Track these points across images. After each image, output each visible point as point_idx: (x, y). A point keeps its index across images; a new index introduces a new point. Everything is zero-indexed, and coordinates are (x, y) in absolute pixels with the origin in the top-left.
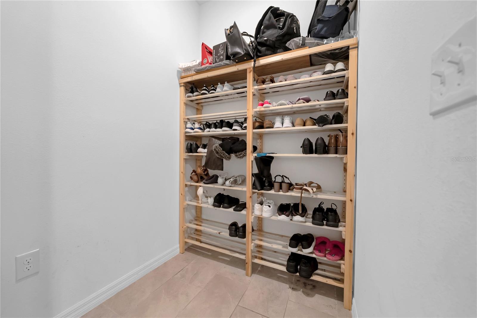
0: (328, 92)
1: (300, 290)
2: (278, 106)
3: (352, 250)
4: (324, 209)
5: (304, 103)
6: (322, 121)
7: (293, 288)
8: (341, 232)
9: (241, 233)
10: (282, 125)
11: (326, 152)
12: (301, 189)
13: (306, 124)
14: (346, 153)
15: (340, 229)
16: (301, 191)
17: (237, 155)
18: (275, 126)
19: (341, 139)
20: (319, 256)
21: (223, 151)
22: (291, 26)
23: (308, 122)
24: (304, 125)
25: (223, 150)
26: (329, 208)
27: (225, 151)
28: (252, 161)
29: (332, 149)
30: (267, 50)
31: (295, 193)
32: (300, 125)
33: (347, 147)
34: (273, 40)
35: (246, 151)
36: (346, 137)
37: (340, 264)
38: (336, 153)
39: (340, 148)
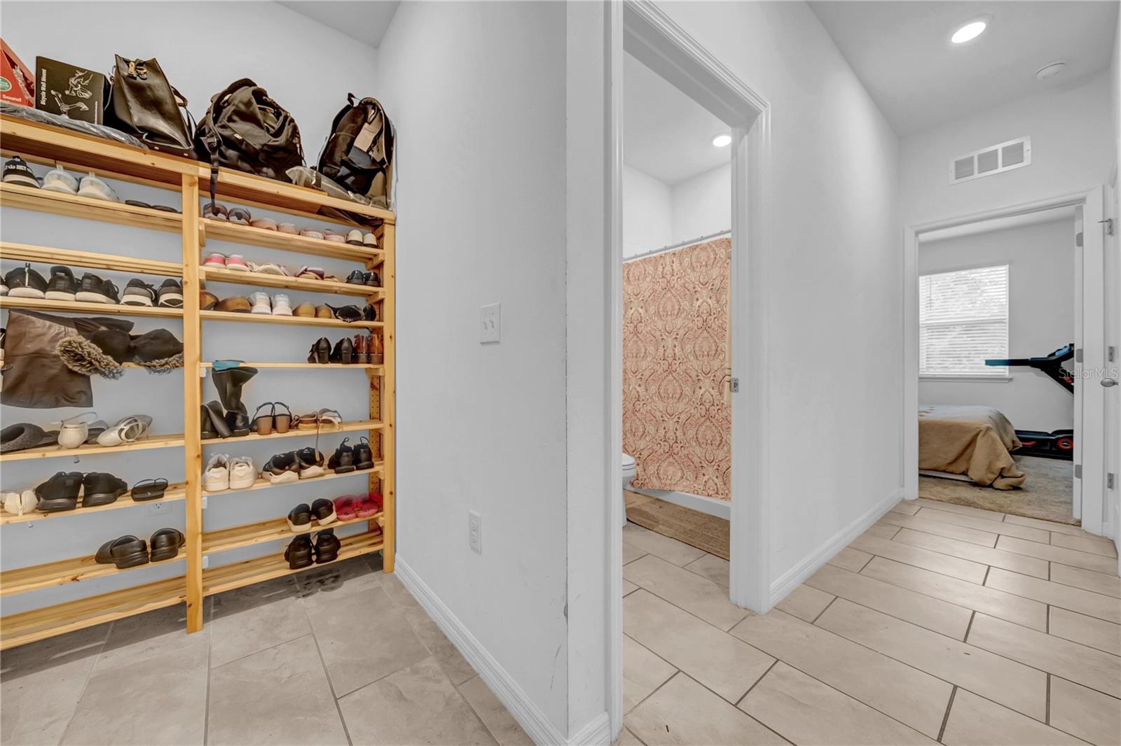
0: (354, 272)
1: (317, 591)
2: (261, 272)
3: (393, 491)
4: (351, 448)
5: (317, 279)
6: (349, 313)
7: (304, 596)
8: (377, 472)
9: (163, 548)
10: (270, 308)
11: (355, 360)
12: (316, 421)
13: (320, 314)
14: (381, 361)
15: (376, 469)
16: (314, 425)
17: (155, 366)
18: (255, 309)
19: (377, 342)
20: (349, 519)
21: (104, 356)
22: (293, 139)
23: (323, 312)
24: (316, 316)
25: (105, 353)
26: (358, 445)
27: (112, 356)
28: (202, 379)
29: (363, 356)
30: (240, 158)
31: (305, 431)
32: (308, 314)
33: (383, 353)
34: (256, 147)
35: (182, 357)
36: (382, 340)
37: (377, 518)
38: (369, 362)
39: (375, 356)
